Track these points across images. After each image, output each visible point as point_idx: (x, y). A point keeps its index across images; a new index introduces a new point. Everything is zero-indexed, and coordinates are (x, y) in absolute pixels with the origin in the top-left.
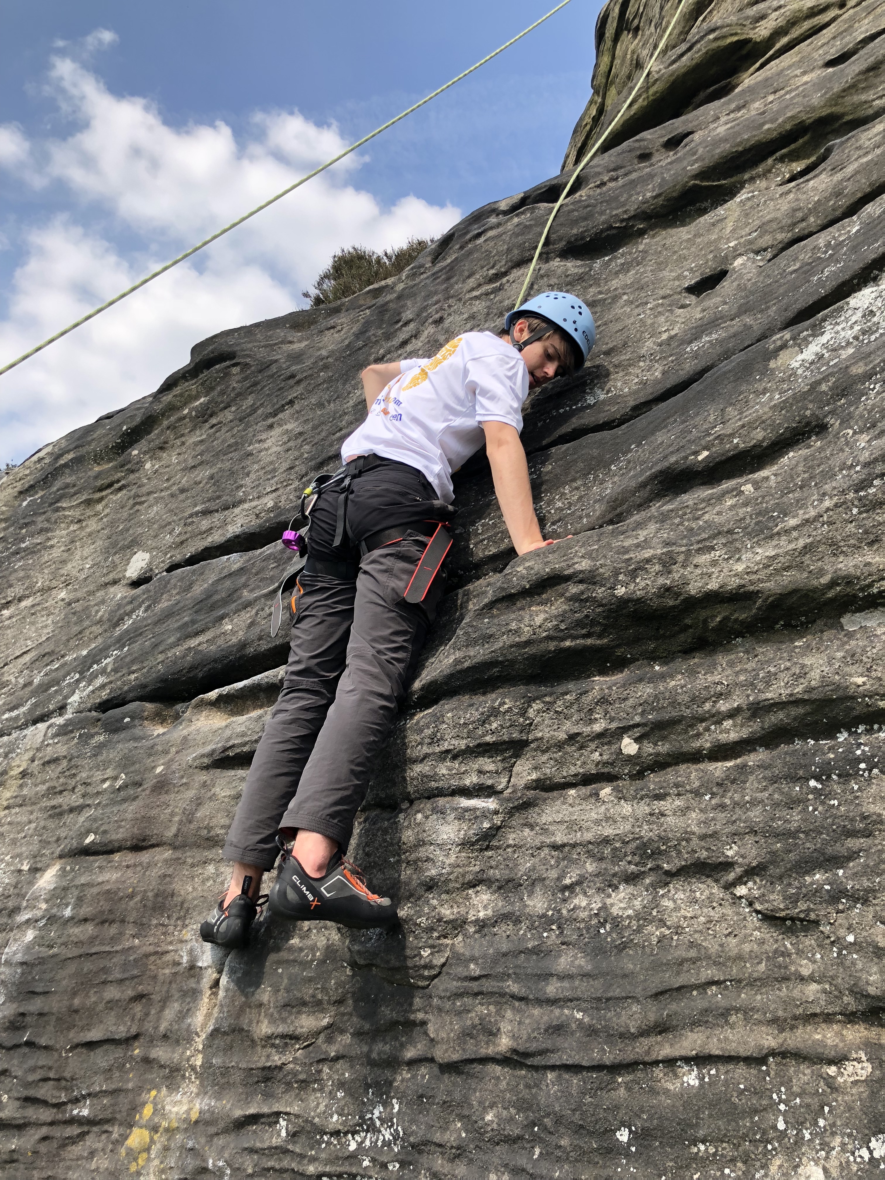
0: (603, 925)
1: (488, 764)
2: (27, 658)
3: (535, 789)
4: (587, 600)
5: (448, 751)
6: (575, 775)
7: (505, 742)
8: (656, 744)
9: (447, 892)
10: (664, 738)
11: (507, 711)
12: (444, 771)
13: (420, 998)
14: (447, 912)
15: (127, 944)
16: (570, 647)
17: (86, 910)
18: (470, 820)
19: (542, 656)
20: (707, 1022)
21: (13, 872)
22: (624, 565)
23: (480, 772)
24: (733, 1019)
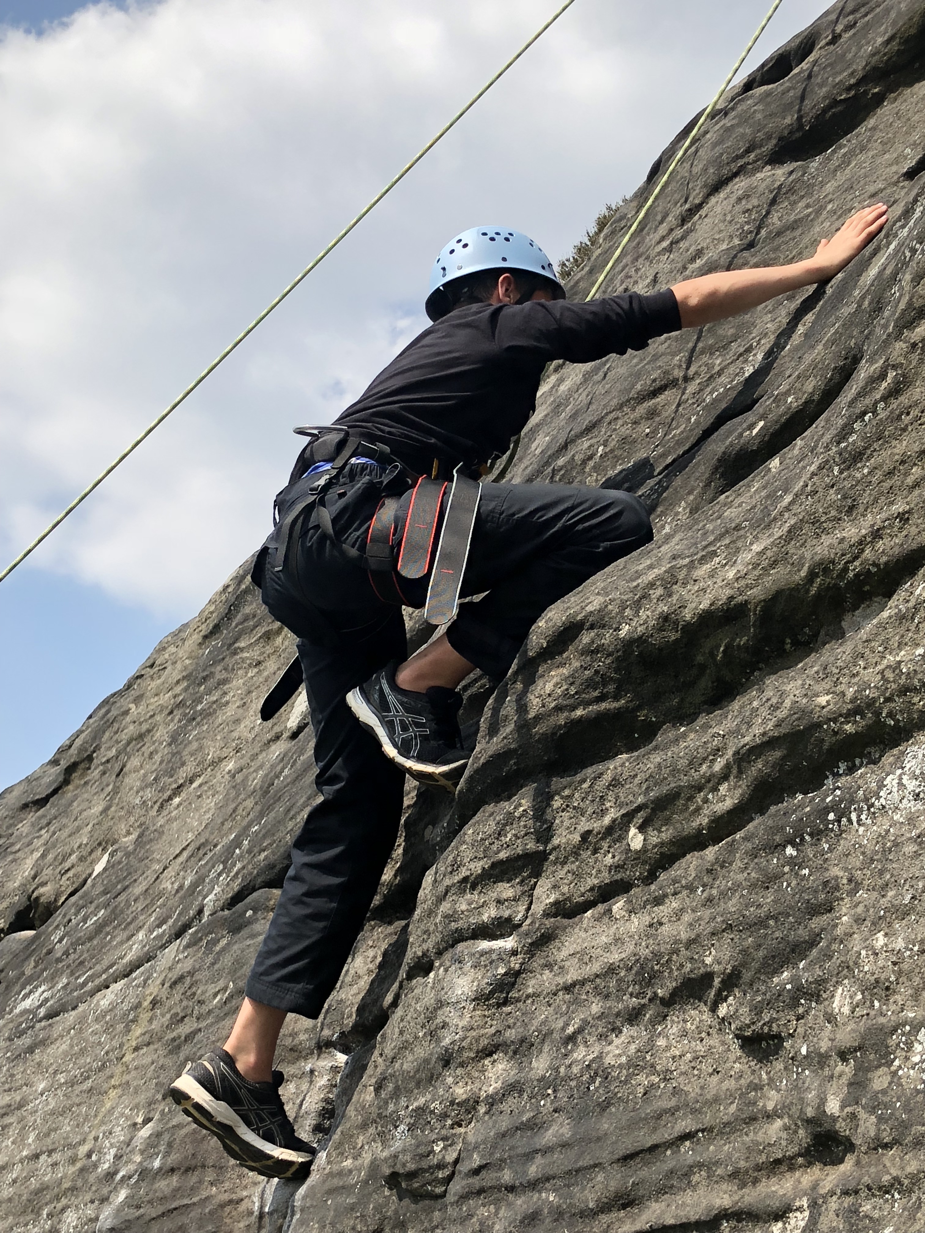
0: (592, 1079)
1: (506, 890)
2: (185, 854)
3: (555, 916)
4: (597, 651)
5: (465, 880)
6: (592, 889)
7: (519, 857)
8: (660, 832)
9: (462, 1065)
10: (667, 821)
11: (522, 816)
12: (464, 907)
13: (439, 1210)
14: (460, 1092)
15: (204, 1194)
16: (582, 716)
17: (174, 1158)
18: (486, 966)
19: (554, 734)
20: (672, 1186)
21: (129, 1126)
22: (631, 595)
23: (499, 902)
24: (695, 1178)
